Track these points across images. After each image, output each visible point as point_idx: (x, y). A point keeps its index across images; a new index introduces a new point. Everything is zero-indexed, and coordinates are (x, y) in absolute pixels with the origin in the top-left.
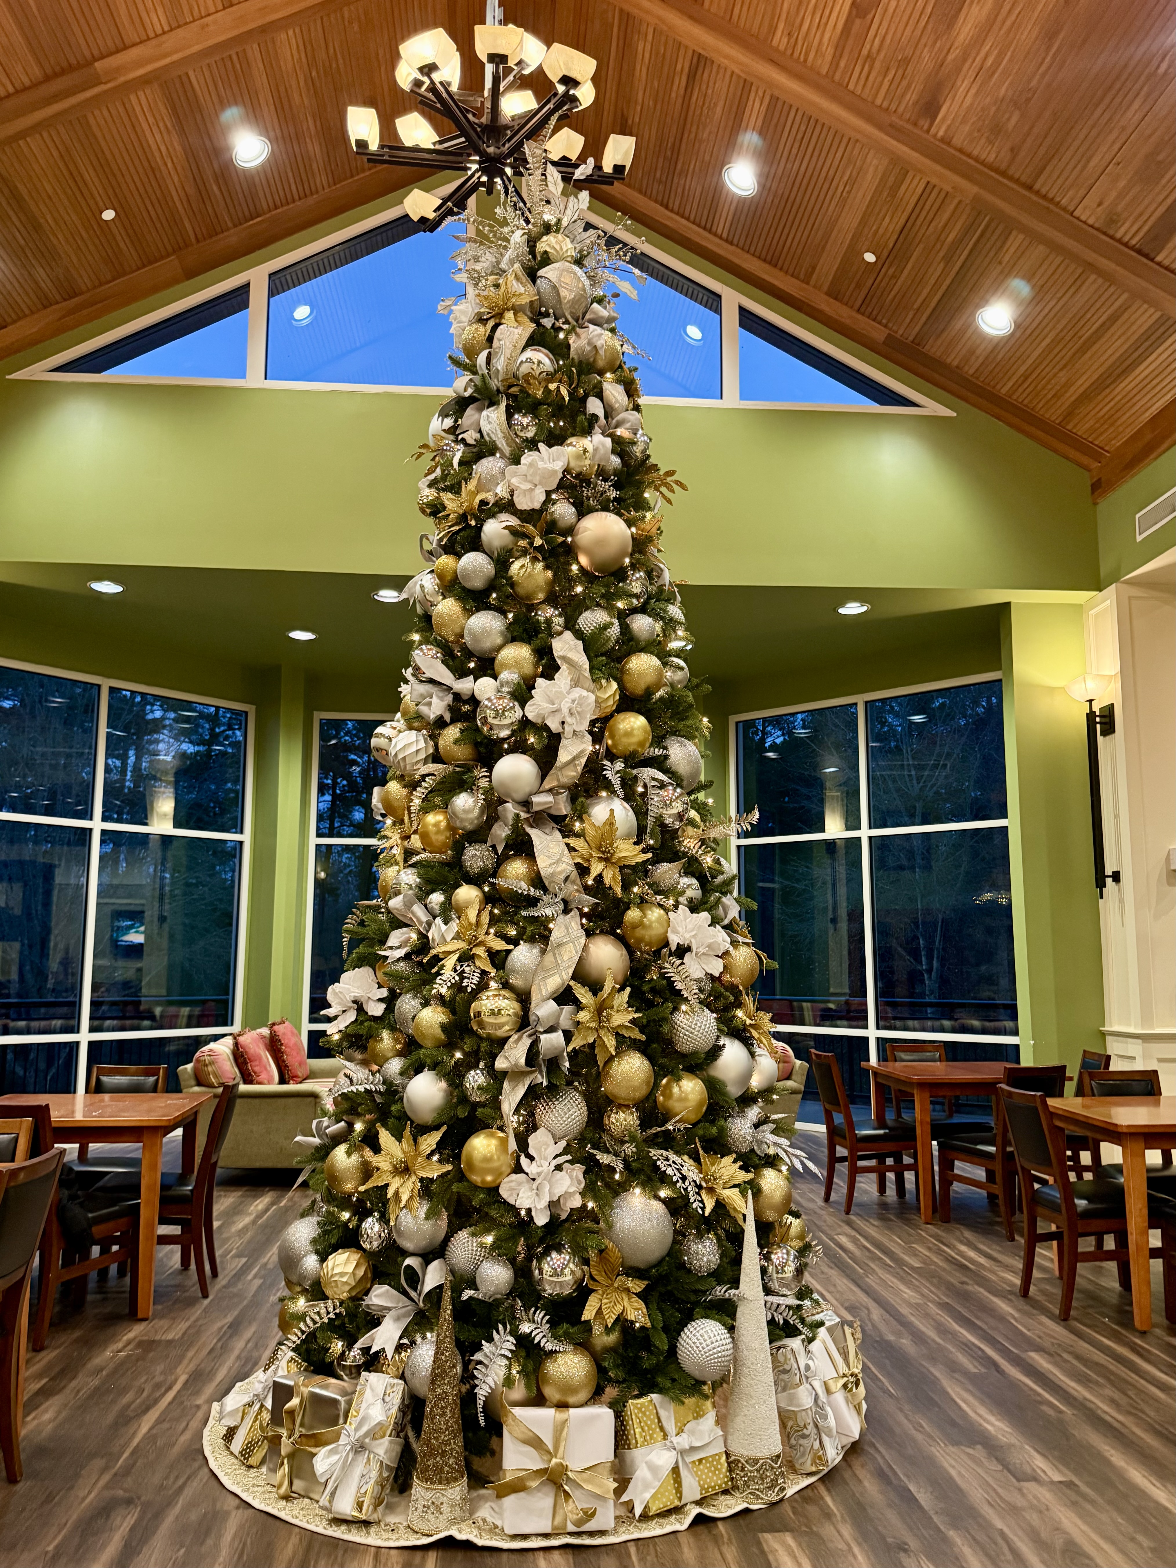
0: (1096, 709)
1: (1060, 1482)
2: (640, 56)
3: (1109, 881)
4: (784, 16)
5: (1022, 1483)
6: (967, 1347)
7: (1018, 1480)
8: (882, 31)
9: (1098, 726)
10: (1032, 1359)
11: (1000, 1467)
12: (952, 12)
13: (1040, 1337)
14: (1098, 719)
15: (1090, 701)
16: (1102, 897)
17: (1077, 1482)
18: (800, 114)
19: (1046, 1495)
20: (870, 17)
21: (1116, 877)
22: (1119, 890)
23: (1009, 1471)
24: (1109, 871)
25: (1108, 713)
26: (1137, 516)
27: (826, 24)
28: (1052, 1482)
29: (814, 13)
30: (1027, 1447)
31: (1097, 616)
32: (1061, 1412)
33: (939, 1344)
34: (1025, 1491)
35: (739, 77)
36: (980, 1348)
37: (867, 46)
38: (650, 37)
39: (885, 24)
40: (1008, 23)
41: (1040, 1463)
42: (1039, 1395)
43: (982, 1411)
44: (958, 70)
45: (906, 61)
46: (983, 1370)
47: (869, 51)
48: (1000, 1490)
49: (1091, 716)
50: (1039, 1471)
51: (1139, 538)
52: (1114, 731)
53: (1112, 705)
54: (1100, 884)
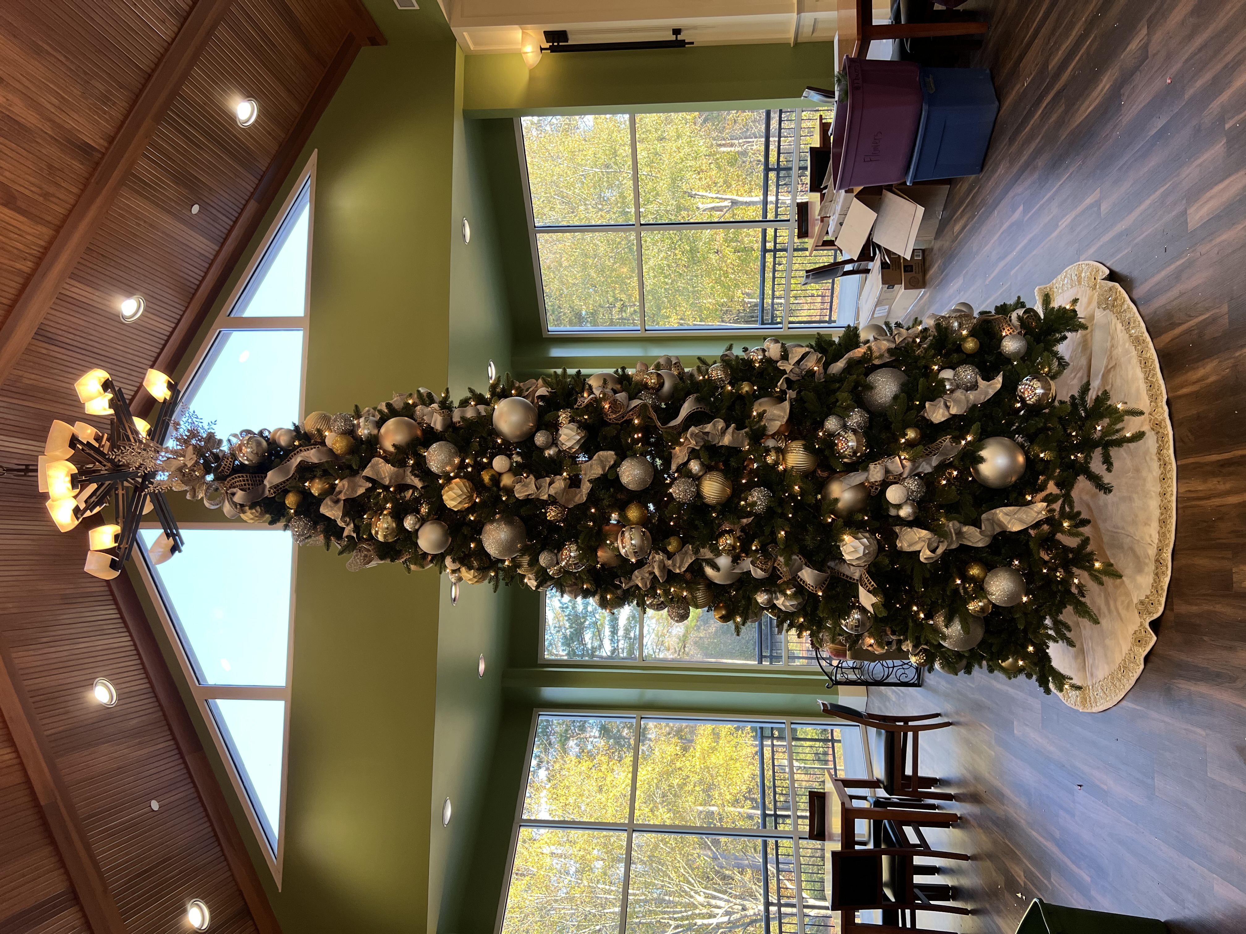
0: (547, 45)
1: (1148, 28)
2: (35, 383)
3: (680, 37)
4: (11, 263)
5: (1150, 54)
6: (1045, 116)
7: (1147, 57)
8: (27, 184)
9: (560, 44)
10: (1053, 67)
11: (1138, 73)
12: (16, 127)
13: (1037, 65)
14: (556, 44)
15: (542, 49)
16: (692, 43)
17: (1147, 16)
18: (86, 257)
19: (1158, 36)
20: (16, 193)
21: (677, 32)
22: (686, 29)
23: (1140, 66)
24: (673, 38)
25: (550, 36)
26: (399, 8)
27: (20, 229)
28: (1148, 34)
29: (10, 239)
30: (1122, 57)
31: (475, 44)
32: (1095, 37)
33: (1042, 138)
34: (1154, 52)
35: (54, 303)
36: (1046, 107)
37: (36, 197)
38: (20, 373)
39: (22, 182)
40: (27, 83)
41: (1134, 45)
42: (1082, 56)
43: (1095, 94)
44: (59, 126)
45: (50, 166)
46: (1063, 101)
47: (40, 195)
48: (1154, 70)
49: (552, 49)
50: (1140, 45)
51: (417, 7)
52: (565, 32)
53: (545, 32)
54: (682, 43)
